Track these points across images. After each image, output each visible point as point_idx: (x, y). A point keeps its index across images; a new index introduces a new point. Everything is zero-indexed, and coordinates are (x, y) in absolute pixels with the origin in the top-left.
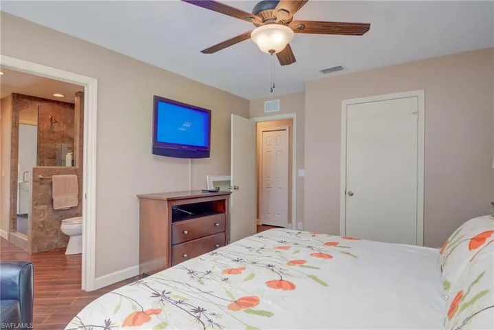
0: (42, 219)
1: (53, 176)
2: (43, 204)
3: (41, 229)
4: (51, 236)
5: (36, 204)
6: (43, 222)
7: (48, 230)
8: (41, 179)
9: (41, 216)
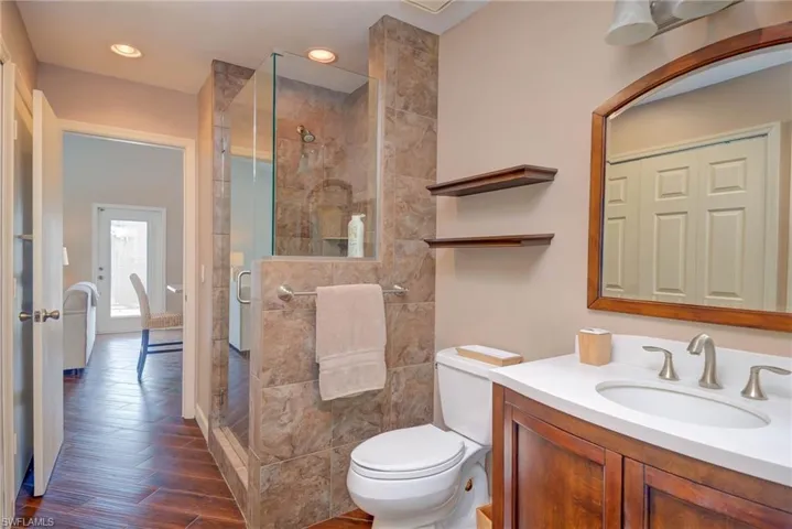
0: (288, 430)
1: (319, 289)
2: (291, 380)
3: (287, 463)
4: (311, 481)
5: (272, 382)
6: (290, 439)
7: (304, 463)
8: (285, 298)
9: (285, 419)
